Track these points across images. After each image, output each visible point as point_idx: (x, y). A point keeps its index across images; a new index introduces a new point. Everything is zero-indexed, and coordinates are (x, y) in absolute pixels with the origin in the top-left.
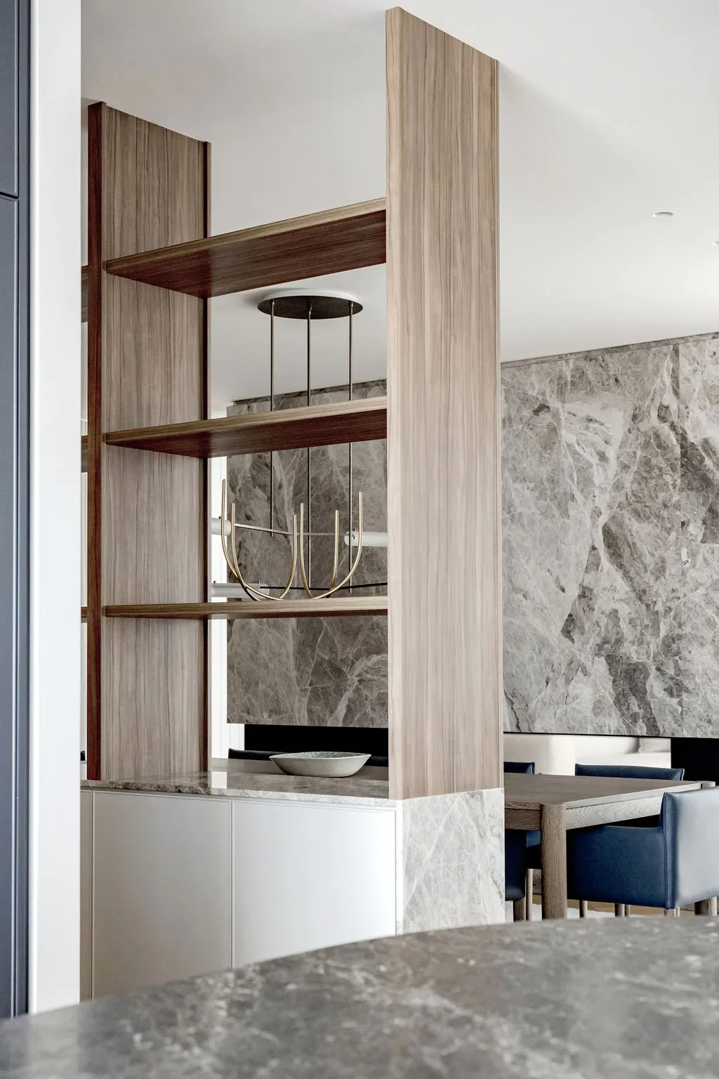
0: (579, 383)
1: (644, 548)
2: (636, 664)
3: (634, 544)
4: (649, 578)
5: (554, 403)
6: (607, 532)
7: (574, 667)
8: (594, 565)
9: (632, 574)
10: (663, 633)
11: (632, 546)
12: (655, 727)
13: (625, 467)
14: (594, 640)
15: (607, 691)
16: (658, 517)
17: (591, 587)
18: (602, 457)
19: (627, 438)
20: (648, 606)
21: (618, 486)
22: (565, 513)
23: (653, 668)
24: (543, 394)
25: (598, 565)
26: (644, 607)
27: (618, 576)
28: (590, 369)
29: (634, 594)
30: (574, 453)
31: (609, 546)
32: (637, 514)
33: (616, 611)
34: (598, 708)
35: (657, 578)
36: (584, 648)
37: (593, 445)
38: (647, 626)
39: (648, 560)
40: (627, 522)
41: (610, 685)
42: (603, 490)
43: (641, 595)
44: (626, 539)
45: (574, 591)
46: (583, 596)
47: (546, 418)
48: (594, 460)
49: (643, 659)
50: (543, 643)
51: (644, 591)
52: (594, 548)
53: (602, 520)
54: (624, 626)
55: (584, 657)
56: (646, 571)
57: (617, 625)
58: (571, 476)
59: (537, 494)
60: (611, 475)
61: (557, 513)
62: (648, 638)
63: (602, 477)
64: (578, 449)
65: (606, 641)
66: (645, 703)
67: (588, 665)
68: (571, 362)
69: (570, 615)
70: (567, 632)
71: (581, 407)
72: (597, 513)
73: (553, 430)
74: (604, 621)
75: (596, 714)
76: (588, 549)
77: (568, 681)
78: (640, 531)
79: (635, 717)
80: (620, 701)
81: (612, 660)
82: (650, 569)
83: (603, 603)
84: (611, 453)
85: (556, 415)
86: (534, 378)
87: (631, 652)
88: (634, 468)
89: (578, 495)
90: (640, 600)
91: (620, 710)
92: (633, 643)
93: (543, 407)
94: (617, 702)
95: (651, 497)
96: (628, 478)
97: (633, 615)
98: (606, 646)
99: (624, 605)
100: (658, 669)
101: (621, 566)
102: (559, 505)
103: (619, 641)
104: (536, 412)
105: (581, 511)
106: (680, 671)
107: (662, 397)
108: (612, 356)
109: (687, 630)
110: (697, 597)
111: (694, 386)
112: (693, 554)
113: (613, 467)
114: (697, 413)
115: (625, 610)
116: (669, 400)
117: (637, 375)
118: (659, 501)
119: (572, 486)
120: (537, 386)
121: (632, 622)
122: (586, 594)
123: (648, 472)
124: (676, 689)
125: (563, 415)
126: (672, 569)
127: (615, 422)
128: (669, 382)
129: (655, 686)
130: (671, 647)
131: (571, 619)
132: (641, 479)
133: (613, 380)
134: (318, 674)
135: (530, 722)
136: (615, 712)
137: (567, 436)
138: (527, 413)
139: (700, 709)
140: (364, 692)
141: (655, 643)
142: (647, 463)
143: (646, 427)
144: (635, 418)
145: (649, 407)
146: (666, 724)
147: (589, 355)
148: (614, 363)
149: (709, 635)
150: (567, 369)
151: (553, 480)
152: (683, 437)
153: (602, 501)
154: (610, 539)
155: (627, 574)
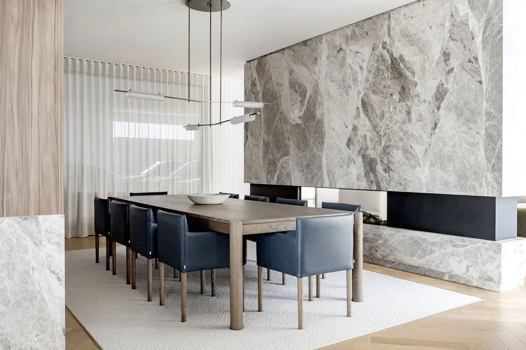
0: (353, 37)
1: (376, 107)
2: (373, 159)
3: (373, 105)
4: (378, 120)
5: (344, 47)
6: (363, 101)
7: (351, 160)
8: (358, 116)
9: (372, 118)
10: (383, 144)
11: (372, 106)
12: (379, 186)
13: (370, 71)
14: (358, 148)
15: (362, 171)
16: (382, 92)
17: (357, 125)
18: (361, 68)
19: (370, 58)
20: (377, 132)
21: (367, 80)
22: (348, 94)
23: (379, 160)
24: (341, 44)
25: (359, 115)
26: (376, 133)
27: (367, 119)
28: (357, 30)
29: (372, 128)
30: (351, 67)
31: (363, 107)
32: (374, 92)
33: (366, 135)
34: (358, 179)
35: (381, 120)
36: (354, 152)
37: (358, 63)
38: (377, 142)
39: (378, 112)
40: (370, 96)
41: (363, 168)
42: (361, 82)
43: (375, 127)
44: (370, 104)
45: (350, 128)
46: (354, 129)
47: (342, 53)
48: (358, 69)
49: (375, 156)
50: (340, 150)
51: (376, 126)
52: (358, 108)
53: (361, 96)
54: (369, 142)
55: (354, 156)
56: (377, 116)
57: (366, 142)
58: (350, 78)
59: (338, 87)
60: (364, 76)
61: (345, 94)
62: (377, 147)
63: (361, 77)
64: (353, 66)
65: (362, 149)
66: (376, 176)
67: (355, 159)
68: (350, 28)
69: (349, 138)
70: (348, 145)
71: (354, 47)
72: (359, 93)
73: (344, 59)
74: (361, 139)
75: (358, 180)
76: (356, 108)
77: (348, 166)
78: (375, 99)
79: (372, 182)
80: (367, 175)
81: (364, 157)
82: (378, 116)
83: (361, 132)
84: (365, 67)
85: (345, 53)
86: (337, 37)
87: (371, 153)
88: (373, 71)
89: (353, 86)
90: (375, 130)
91: (367, 179)
92: (372, 149)
93: (341, 49)
94: (366, 175)
95: (379, 84)
96: (371, 76)
97: (372, 137)
98: (362, 151)
99: (368, 132)
100: (381, 161)
101: (367, 115)
102: (346, 91)
103: (367, 149)
104: (338, 52)
105: (353, 92)
106: (389, 161)
107: (383, 38)
108: (365, 23)
109: (392, 143)
110: (396, 128)
111: (396, 31)
112: (395, 108)
113: (365, 72)
114: (397, 44)
115: (369, 135)
116: (387, 39)
117: (374, 30)
118: (382, 85)
119: (350, 82)
120: (338, 40)
121: (371, 140)
122: (355, 129)
123: (378, 73)
124: (388, 169)
125: (347, 52)
126: (387, 116)
127: (366, 52)
128: (386, 30)
129: (380, 168)
130: (386, 150)
131: (349, 140)
132: (376, 76)
133: (365, 34)
134: (269, 164)
135: (335, 183)
136: (365, 180)
137: (349, 61)
138: (335, 52)
139: (396, 178)
140: (283, 171)
141: (380, 149)
142: (378, 68)
143: (377, 52)
144: (373, 49)
145: (379, 43)
146: (384, 185)
147: (357, 24)
148: (366, 26)
149: (400, 144)
150: (349, 32)
151: (344, 81)
152: (392, 55)
153: (361, 87)
154: (364, 104)
155: (370, 120)
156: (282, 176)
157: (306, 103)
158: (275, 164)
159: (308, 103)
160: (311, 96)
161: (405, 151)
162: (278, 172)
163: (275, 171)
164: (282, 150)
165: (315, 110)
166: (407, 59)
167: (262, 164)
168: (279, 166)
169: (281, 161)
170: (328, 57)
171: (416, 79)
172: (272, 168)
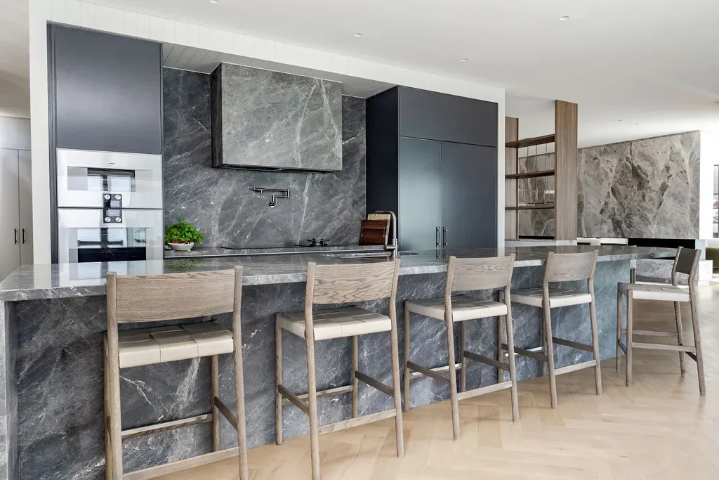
0: (605, 151)
1: (621, 192)
2: (619, 220)
4: (622, 199)
5: (599, 157)
6: (612, 188)
7: (603, 222)
8: (609, 196)
10: (626, 213)
11: (619, 192)
12: (624, 235)
13: (617, 173)
14: (608, 215)
15: (611, 227)
16: (625, 184)
17: (608, 201)
18: (611, 170)
19: (618, 165)
21: (615, 177)
22: (601, 184)
23: (623, 221)
24: (596, 155)
26: (621, 206)
27: (615, 199)
28: (608, 149)
30: (604, 169)
31: (612, 192)
32: (620, 184)
33: (614, 208)
34: (609, 232)
35: (625, 200)
36: (605, 217)
37: (609, 167)
38: (622, 211)
39: (623, 195)
40: (617, 186)
42: (611, 178)
43: (621, 204)
44: (617, 190)
45: (603, 203)
46: (605, 204)
47: (596, 161)
48: (609, 171)
49: (621, 219)
50: (595, 215)
52: (608, 192)
53: (611, 186)
54: (616, 211)
55: (605, 219)
57: (614, 211)
58: (603, 175)
59: (594, 179)
60: (613, 174)
61: (599, 184)
62: (622, 214)
63: (611, 175)
66: (621, 230)
67: (607, 221)
70: (601, 213)
71: (606, 158)
72: (609, 184)
73: (598, 164)
74: (611, 210)
77: (601, 225)
78: (621, 188)
80: (615, 229)
81: (613, 220)
82: (623, 197)
83: (611, 206)
84: (614, 169)
85: (599, 161)
86: (593, 151)
88: (619, 173)
89: (605, 180)
91: (615, 232)
92: (618, 215)
93: (596, 158)
95: (624, 180)
96: (618, 176)
98: (611, 216)
100: (625, 222)
101: (615, 197)
102: (600, 182)
103: (614, 215)
104: (594, 160)
105: (605, 183)
106: (630, 222)
107: (627, 155)
109: (633, 212)
110: (635, 204)
111: (636, 152)
112: (634, 194)
113: (614, 172)
114: (636, 159)
115: (616, 207)
116: (629, 156)
117: (620, 150)
118: (626, 181)
119: (603, 177)
120: (594, 153)
121: (618, 210)
122: (606, 204)
123: (623, 174)
124: (629, 226)
125: (601, 161)
126: (629, 197)
127: (615, 161)
128: (629, 151)
129: (624, 226)
130: (628, 216)
131: (602, 210)
132: (621, 175)
133: (614, 151)
134: (537, 223)
135: (591, 234)
136: (613, 232)
137: (602, 165)
138: (591, 160)
139: (635, 230)
140: (549, 227)
141: (624, 216)
142: (623, 171)
143: (623, 162)
144: (620, 160)
145: (623, 158)
146: (627, 234)
147: (608, 145)
148: (615, 147)
149: (638, 213)
150: (602, 149)
151: (598, 176)
152: (632, 165)
153: (611, 181)
154: (613, 190)
155: (617, 199)
156: (548, 231)
158: (542, 223)
161: (641, 217)
162: (545, 228)
163: (542, 229)
164: (548, 215)
166: (643, 168)
167: (530, 224)
168: (545, 225)
169: (548, 221)
170: (586, 162)
171: (648, 179)
172: (539, 226)
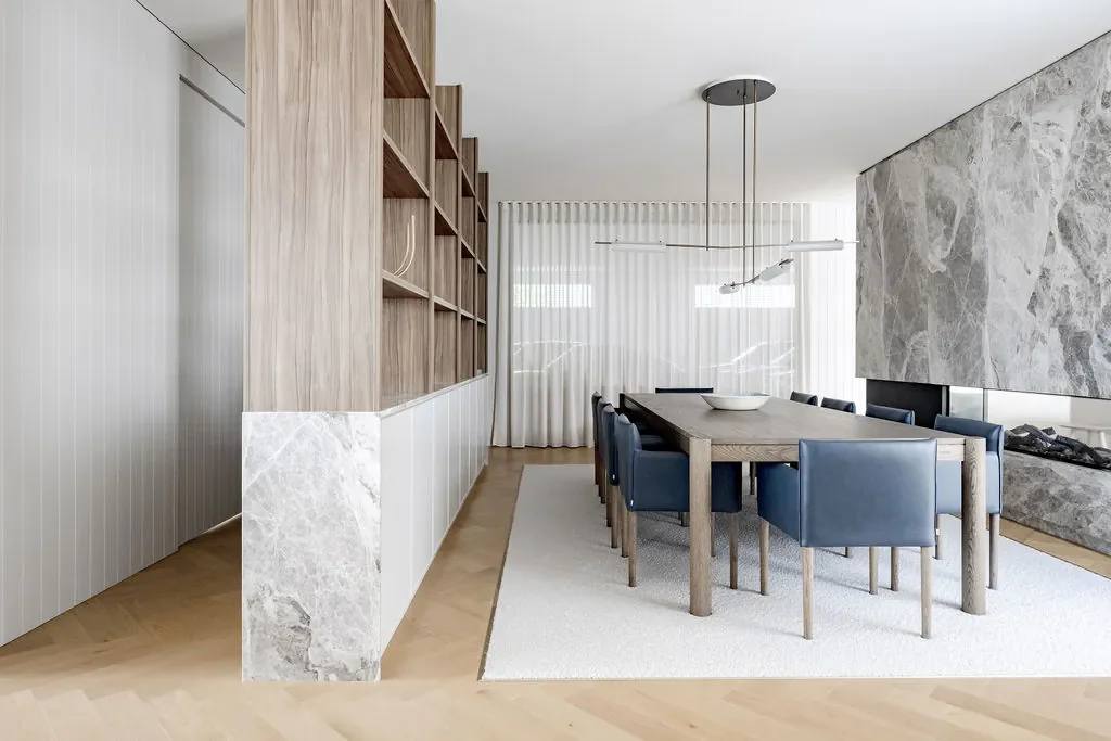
0: (1044, 95)
1: (1089, 228)
2: (1081, 333)
3: (1081, 225)
4: (1093, 254)
5: (1024, 118)
6: (1061, 218)
7: (1037, 336)
8: (1051, 248)
9: (1080, 252)
10: (1103, 303)
11: (1079, 227)
12: (1096, 389)
13: (1075, 158)
14: (1050, 313)
15: (1060, 358)
16: (1101, 196)
17: (1048, 267)
18: (1058, 153)
19: (1077, 131)
20: (1091, 280)
21: (1069, 177)
22: (1031, 208)
23: (1095, 335)
24: (1017, 113)
25: (1053, 248)
26: (1088, 281)
27: (1069, 255)
28: (1049, 81)
29: (1080, 271)
30: (1038, 155)
31: (1062, 231)
32: (1084, 197)
33: (1067, 287)
34: (1052, 372)
35: (1099, 253)
36: (1042, 321)
37: (1050, 145)
38: (1090, 298)
39: (1093, 239)
40: (1076, 206)
41: (1061, 352)
42: (1058, 182)
43: (1086, 269)
44: (1075, 222)
45: (1036, 273)
46: (1043, 277)
47: (1019, 131)
48: (1049, 156)
49: (1087, 328)
50: (1015, 317)
51: (1089, 267)
52: (1051, 234)
53: (1058, 208)
54: (1073, 299)
55: (1043, 329)
56: (1090, 247)
57: (1067, 299)
58: (1035, 176)
59: (1012, 195)
60: (1064, 167)
61: (1025, 209)
62: (1092, 309)
63: (1057, 171)
64: (1041, 152)
65: (1059, 314)
66: (1088, 368)
67: (1046, 335)
68: (1037, 80)
69: (1034, 293)
70: (1031, 308)
71: (1042, 116)
72: (1054, 203)
73: (1024, 140)
74: (1057, 296)
75: (1051, 376)
76: (1047, 235)
77: (1032, 348)
78: (1086, 213)
79: (1080, 380)
80: (1069, 366)
81: (1063, 330)
82: (1093, 246)
83: (1057, 281)
84: (1064, 150)
85: (1026, 129)
86: (1011, 102)
87: (1078, 322)
88: (1082, 157)
89: (1041, 192)
90: (1086, 274)
91: (1069, 374)
92: (1079, 314)
93: (1018, 124)
94: (1067, 367)
95: (1095, 179)
96: (1078, 167)
97: (1080, 290)
98: (1059, 318)
99: (1072, 281)
100: (1099, 337)
101: (1071, 247)
102: (1027, 203)
103: (1068, 313)
104: (1012, 130)
105: (1042, 204)
107: (1105, 84)
108: (1066, 64)
113: (1066, 160)
115: (1074, 286)
117: (1086, 72)
118: (1102, 182)
119: (1037, 185)
120: (1013, 107)
121: (1078, 295)
122: (1045, 274)
123: (1094, 158)
125: (1031, 127)
127: (1068, 120)
129: (1096, 352)
131: (1034, 296)
132: (1088, 166)
133: (1066, 84)
134: (893, 345)
135: (1007, 383)
136: (1064, 375)
137: (1033, 143)
138: (1007, 132)
140: (915, 358)
141: (1096, 313)
142: (1092, 149)
143: (1091, 117)
144: (1083, 110)
145: (1094, 97)
146: (1104, 386)
147: (1048, 69)
148: (1068, 70)
150: (1033, 87)
151: (1023, 183)
153: (1058, 191)
154: (1064, 224)
155: (1076, 255)
156: (914, 367)
157: (954, 233)
158: (903, 343)
159: (957, 233)
160: (963, 219)
162: (907, 360)
163: (903, 358)
164: (914, 320)
165: (970, 245)
167: (883, 346)
168: (909, 348)
169: (915, 339)
170: (994, 143)
172: (898, 352)
